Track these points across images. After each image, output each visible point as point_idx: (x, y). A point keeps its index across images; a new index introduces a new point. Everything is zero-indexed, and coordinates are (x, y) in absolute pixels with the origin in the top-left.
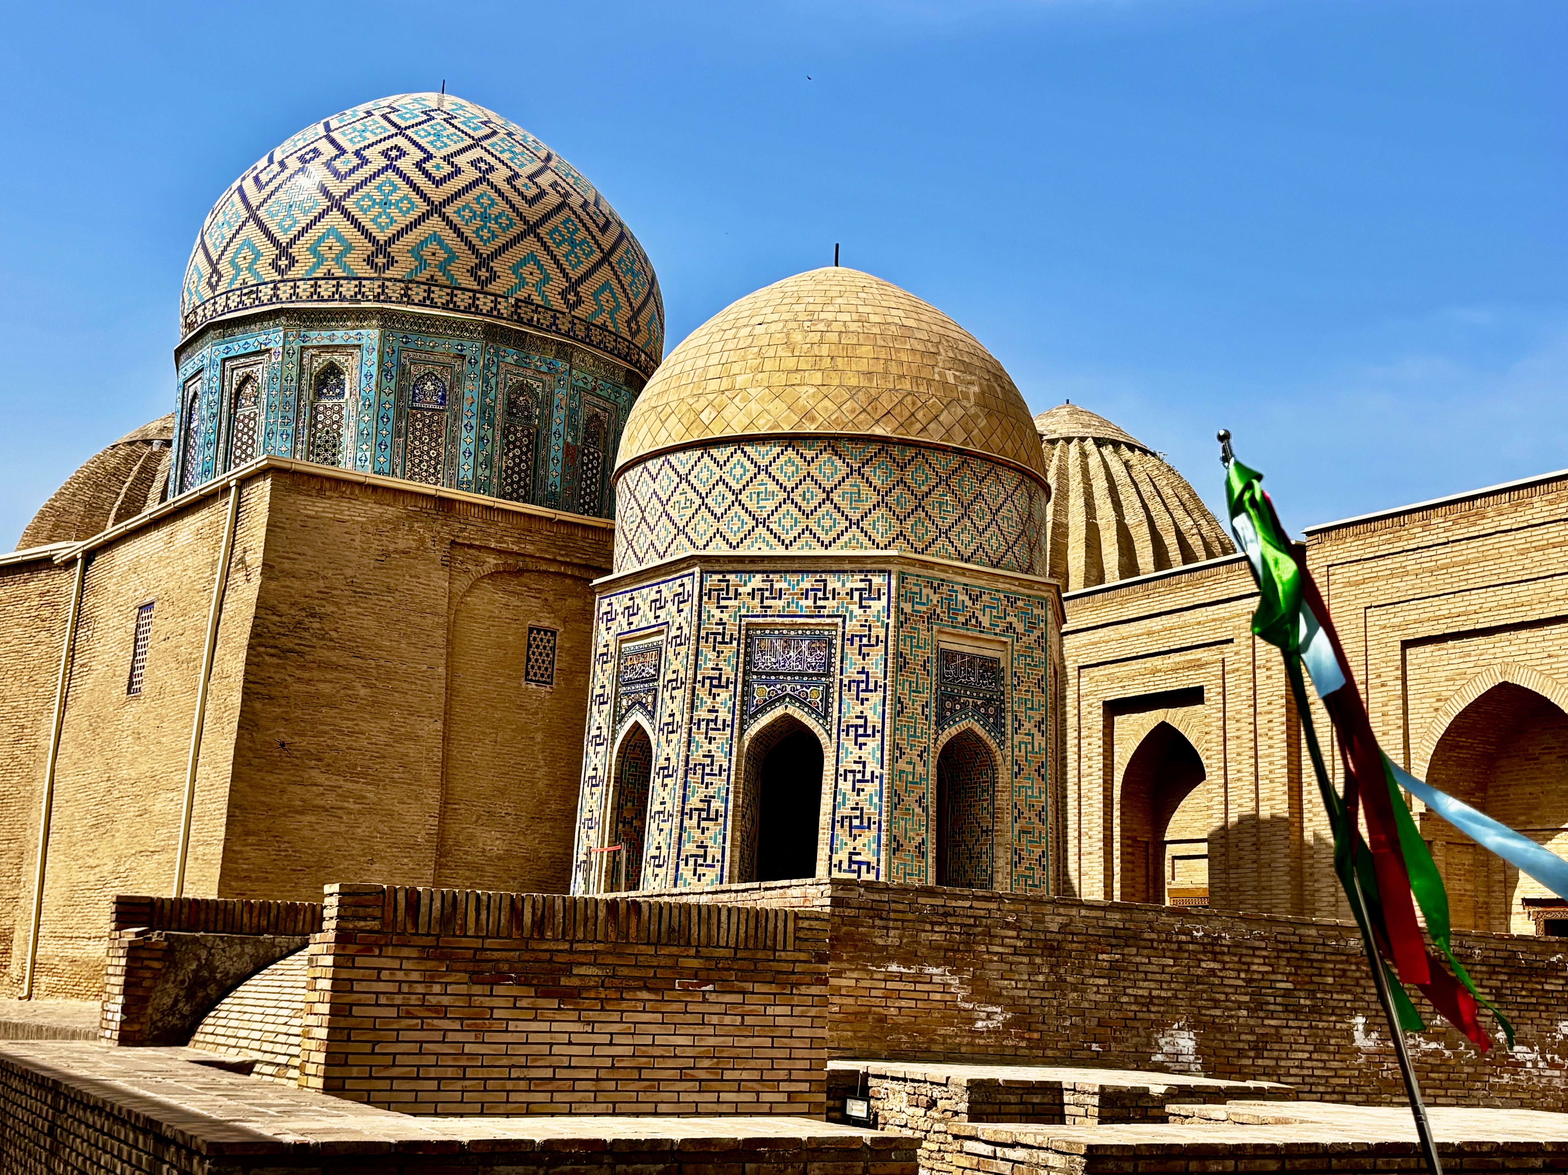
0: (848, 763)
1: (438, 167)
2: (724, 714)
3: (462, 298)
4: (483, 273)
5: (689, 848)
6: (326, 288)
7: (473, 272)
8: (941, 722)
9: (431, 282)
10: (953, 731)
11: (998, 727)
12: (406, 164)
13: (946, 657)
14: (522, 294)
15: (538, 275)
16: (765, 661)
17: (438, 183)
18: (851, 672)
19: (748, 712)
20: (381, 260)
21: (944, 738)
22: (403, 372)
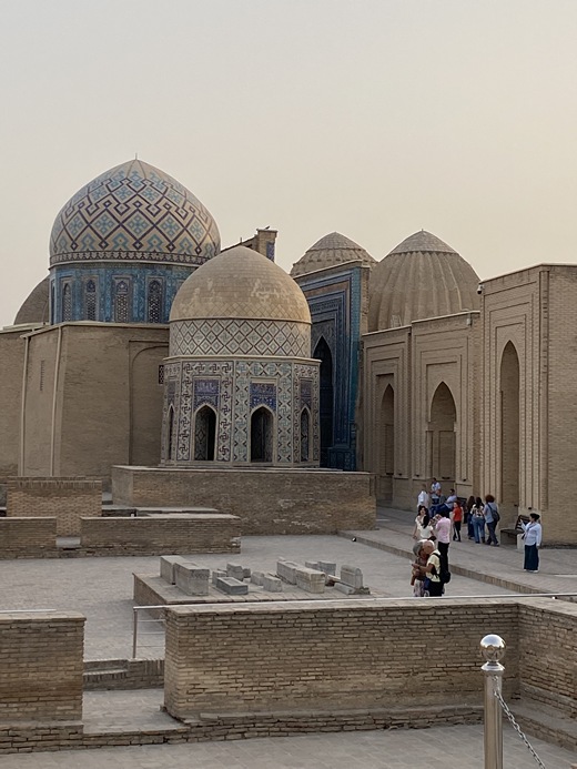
0: (222, 420)
1: (122, 208)
2: (189, 405)
3: (131, 255)
4: (138, 245)
5: (181, 445)
6: (87, 255)
7: (134, 245)
8: (252, 405)
9: (120, 251)
10: (257, 408)
11: (273, 405)
12: (111, 208)
13: (254, 385)
14: (151, 250)
15: (158, 242)
16: (200, 389)
17: (121, 214)
18: (223, 393)
19: (196, 406)
20: (104, 245)
21: (253, 410)
22: (113, 283)
